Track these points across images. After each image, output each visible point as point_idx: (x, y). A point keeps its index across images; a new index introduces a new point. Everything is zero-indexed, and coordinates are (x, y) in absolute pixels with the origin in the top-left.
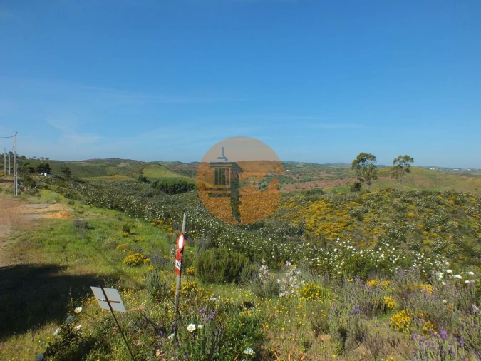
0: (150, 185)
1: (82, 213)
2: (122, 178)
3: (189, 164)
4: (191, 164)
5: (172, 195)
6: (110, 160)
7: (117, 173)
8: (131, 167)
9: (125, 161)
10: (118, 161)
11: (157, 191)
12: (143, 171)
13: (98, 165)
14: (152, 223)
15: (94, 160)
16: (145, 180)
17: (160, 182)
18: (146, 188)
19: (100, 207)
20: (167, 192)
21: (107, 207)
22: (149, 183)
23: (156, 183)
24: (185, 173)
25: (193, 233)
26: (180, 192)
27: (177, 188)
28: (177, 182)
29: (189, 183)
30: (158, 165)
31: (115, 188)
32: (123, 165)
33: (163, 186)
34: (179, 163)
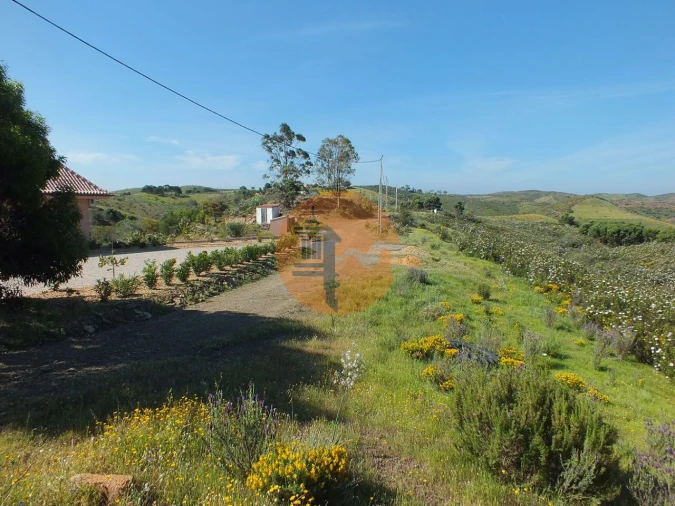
0: (577, 230)
1: (437, 261)
2: (538, 217)
3: (657, 197)
4: (661, 198)
5: (613, 246)
6: (526, 193)
7: (534, 212)
8: (555, 202)
9: (547, 194)
10: (538, 194)
11: (589, 239)
12: (572, 209)
13: (506, 200)
14: (538, 288)
15: (504, 193)
16: (571, 222)
17: (594, 226)
18: (571, 233)
19: (472, 255)
20: (605, 242)
21: (480, 257)
22: (578, 226)
23: (587, 227)
24: (648, 212)
25: (605, 315)
26: (629, 243)
27: (624, 236)
28: (625, 227)
29: (647, 228)
30: (599, 199)
31: (522, 232)
32: (543, 199)
33: (598, 232)
34: (639, 196)
